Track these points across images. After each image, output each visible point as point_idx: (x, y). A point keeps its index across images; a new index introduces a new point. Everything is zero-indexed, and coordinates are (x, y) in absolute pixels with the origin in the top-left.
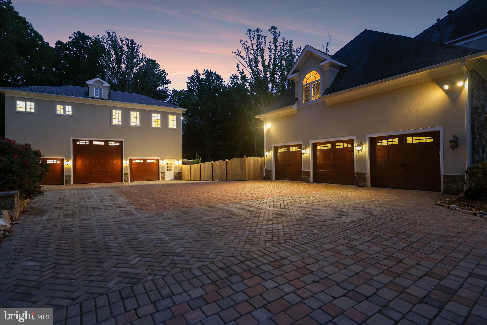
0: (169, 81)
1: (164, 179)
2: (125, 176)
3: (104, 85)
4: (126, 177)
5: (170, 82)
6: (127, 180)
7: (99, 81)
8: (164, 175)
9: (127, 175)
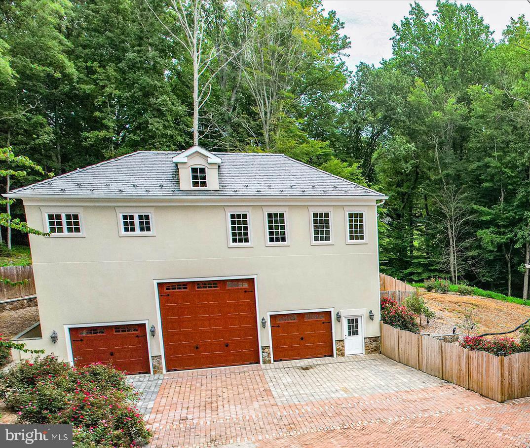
0: (348, 41)
1: (343, 355)
2: (263, 352)
3: (210, 161)
4: (265, 354)
5: (350, 43)
6: (267, 359)
7: (197, 152)
8: (343, 346)
9: (267, 350)
